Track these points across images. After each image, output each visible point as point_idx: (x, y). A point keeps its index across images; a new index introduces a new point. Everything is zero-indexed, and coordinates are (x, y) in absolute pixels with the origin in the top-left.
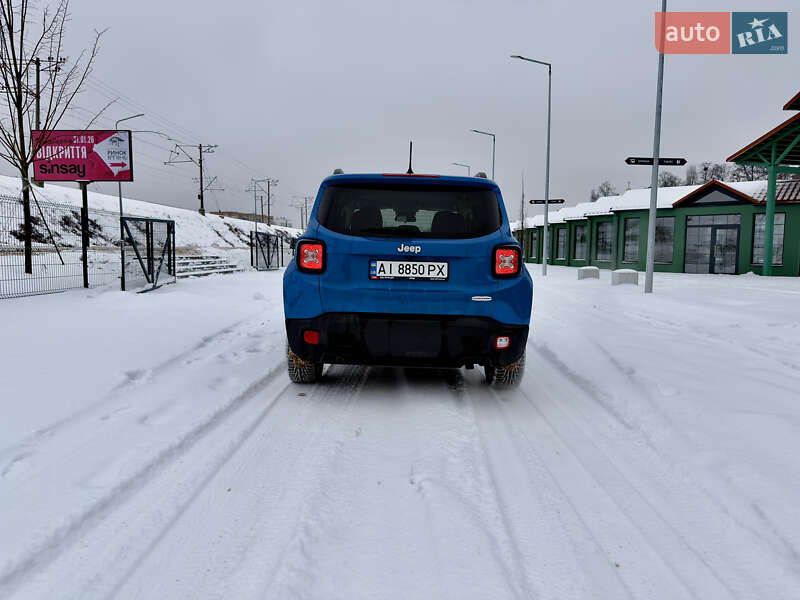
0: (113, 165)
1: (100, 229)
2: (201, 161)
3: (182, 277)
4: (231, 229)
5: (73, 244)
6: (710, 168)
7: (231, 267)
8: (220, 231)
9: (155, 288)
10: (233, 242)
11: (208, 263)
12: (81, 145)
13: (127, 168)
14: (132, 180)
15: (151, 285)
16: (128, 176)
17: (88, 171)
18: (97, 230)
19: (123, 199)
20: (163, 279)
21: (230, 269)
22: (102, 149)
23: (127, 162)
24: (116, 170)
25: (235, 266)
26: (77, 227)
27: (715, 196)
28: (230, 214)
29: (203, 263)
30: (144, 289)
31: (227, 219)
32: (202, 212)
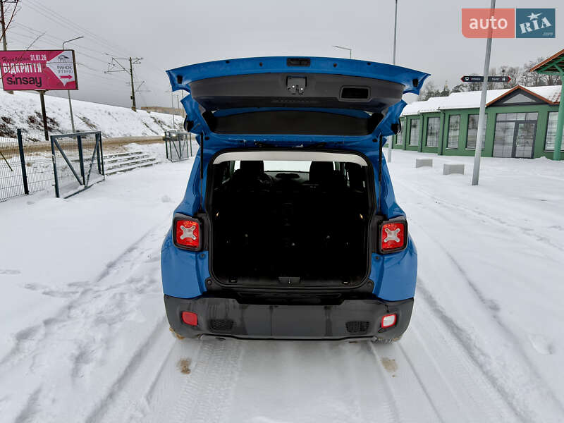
0: (62, 77)
1: (57, 125)
2: (131, 70)
3: (111, 174)
4: (155, 121)
5: (37, 138)
6: (507, 70)
7: (151, 160)
8: (148, 123)
9: (86, 188)
10: (158, 132)
11: (133, 158)
12: (37, 62)
13: (73, 79)
14: (77, 89)
15: (83, 187)
16: (73, 85)
17: (43, 82)
18: (55, 126)
19: (72, 100)
20: (94, 179)
21: (150, 163)
22: (53, 65)
23: (73, 75)
24: (64, 81)
25: (154, 159)
26: (40, 124)
27: (519, 98)
28: (156, 109)
29: (129, 159)
30: (77, 191)
31: (153, 114)
32: (134, 109)
